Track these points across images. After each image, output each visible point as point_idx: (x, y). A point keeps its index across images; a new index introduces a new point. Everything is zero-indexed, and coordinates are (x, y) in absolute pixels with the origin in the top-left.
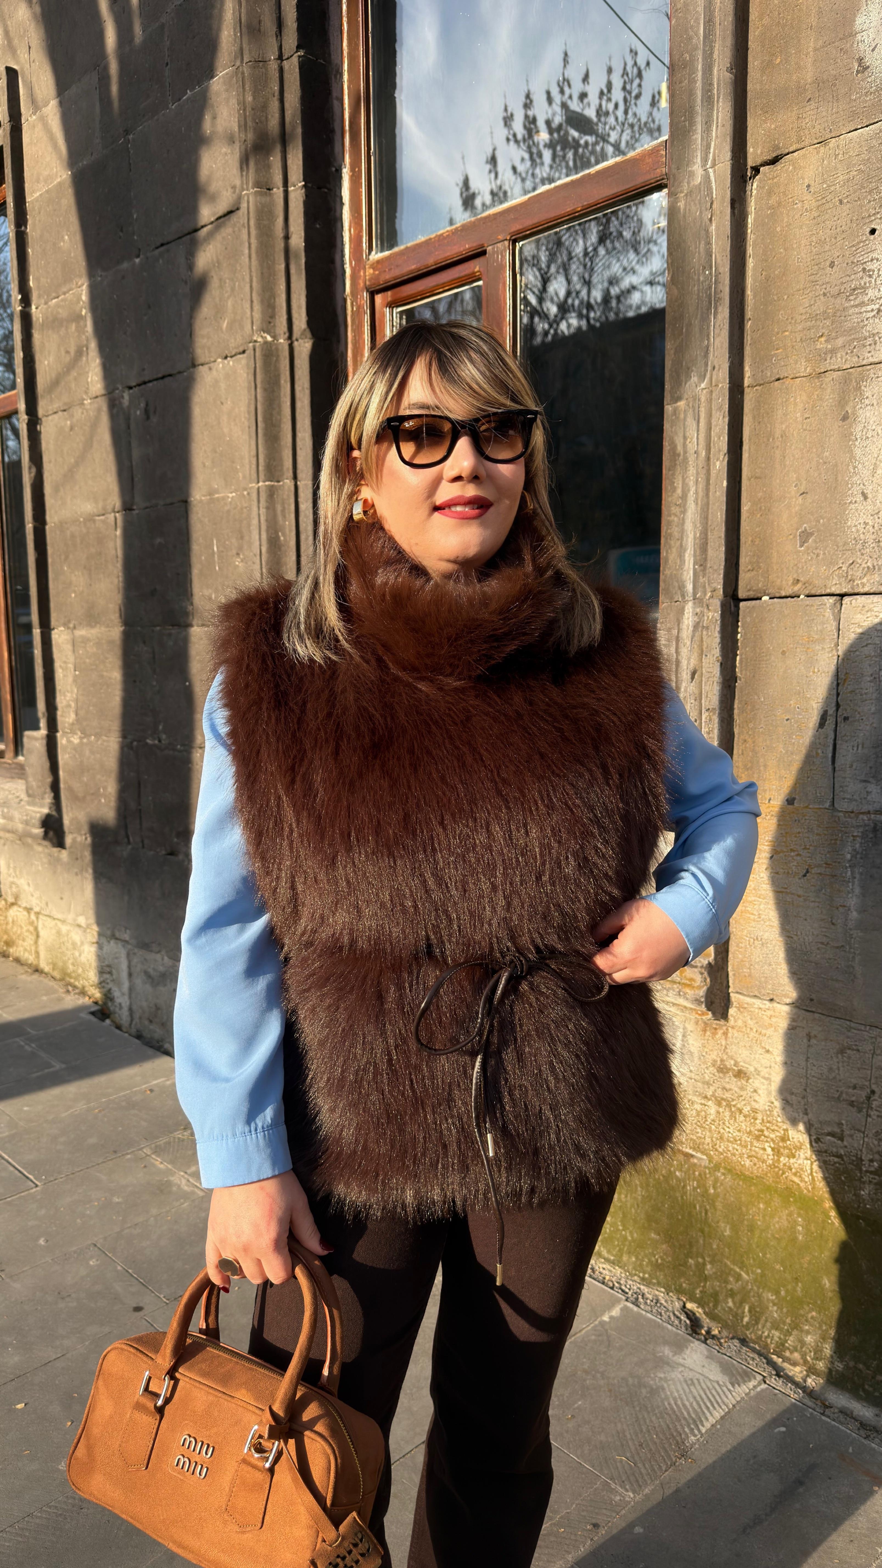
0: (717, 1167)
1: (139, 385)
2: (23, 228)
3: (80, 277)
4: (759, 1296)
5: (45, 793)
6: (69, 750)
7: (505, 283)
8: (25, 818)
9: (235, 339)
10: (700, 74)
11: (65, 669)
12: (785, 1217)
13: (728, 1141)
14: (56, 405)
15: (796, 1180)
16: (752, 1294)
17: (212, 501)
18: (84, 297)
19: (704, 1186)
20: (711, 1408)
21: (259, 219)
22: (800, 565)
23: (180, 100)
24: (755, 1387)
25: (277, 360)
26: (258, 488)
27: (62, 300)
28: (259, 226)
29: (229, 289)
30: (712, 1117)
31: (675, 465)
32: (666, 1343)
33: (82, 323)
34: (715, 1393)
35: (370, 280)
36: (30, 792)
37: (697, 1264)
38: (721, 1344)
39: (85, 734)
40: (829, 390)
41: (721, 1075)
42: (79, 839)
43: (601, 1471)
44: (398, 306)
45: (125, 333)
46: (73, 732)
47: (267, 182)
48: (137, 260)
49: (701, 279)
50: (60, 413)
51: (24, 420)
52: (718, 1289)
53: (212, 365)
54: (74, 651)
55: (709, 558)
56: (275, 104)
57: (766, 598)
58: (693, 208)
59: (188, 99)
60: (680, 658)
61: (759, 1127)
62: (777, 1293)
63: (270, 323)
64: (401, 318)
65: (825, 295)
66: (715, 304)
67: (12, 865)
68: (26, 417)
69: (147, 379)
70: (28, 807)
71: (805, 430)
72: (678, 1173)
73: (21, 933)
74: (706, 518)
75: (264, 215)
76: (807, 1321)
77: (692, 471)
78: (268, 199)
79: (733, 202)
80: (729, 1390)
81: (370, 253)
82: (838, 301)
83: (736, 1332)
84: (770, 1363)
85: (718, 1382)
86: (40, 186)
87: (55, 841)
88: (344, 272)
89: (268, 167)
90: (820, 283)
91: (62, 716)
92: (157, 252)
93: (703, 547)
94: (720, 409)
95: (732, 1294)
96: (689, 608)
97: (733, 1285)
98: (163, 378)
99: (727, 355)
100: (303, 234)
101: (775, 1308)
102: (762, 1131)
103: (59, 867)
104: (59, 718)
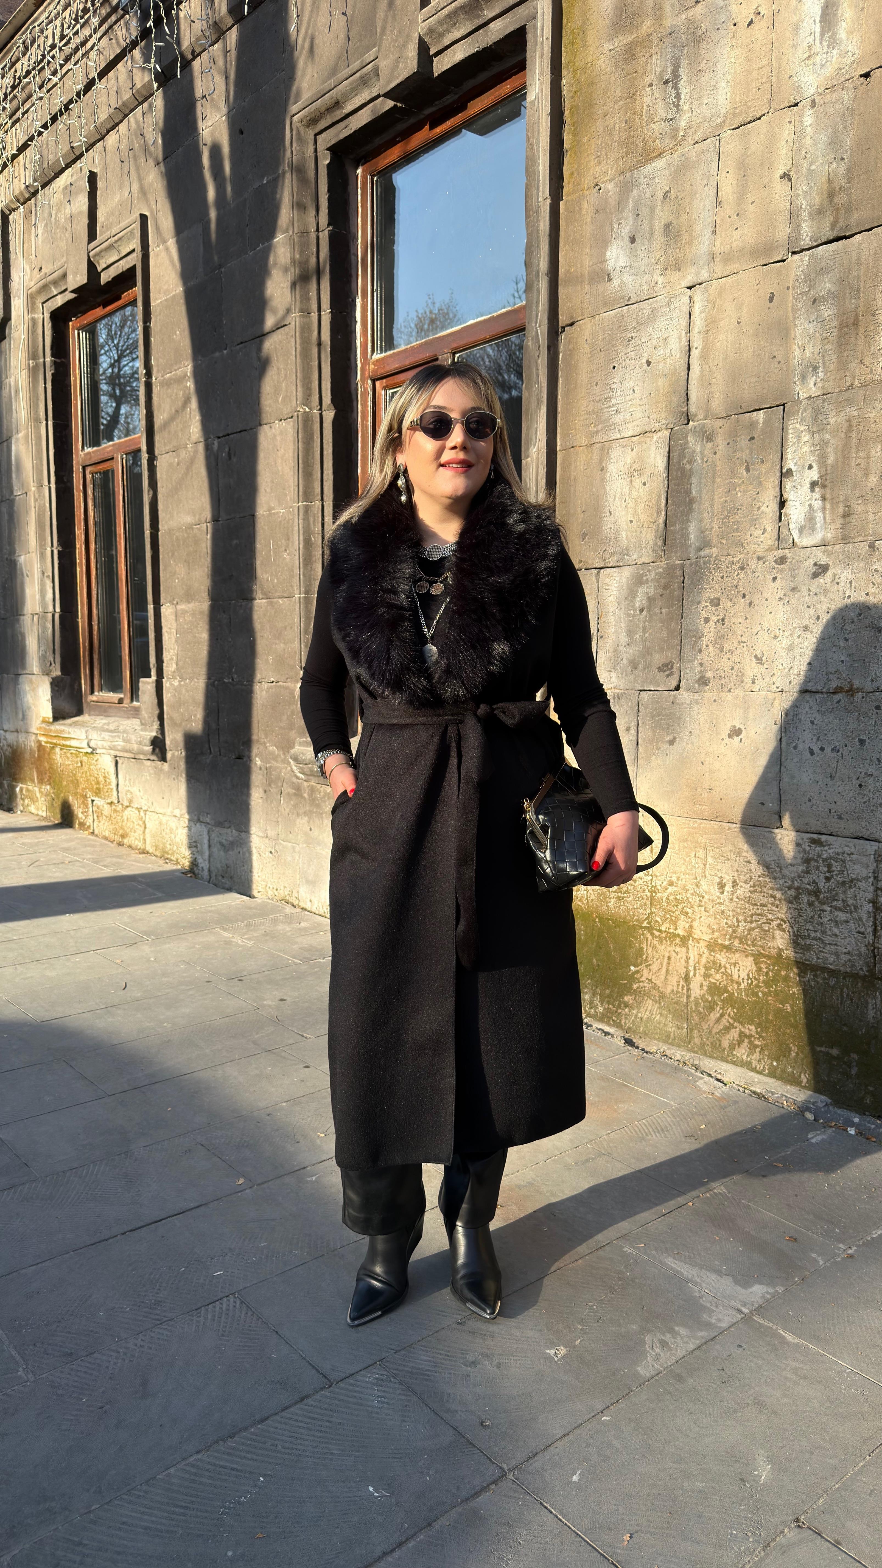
1: (225, 436)
2: (149, 324)
3: (187, 359)
5: (153, 722)
6: (171, 691)
8: (139, 741)
9: (286, 408)
11: (170, 633)
14: (168, 448)
17: (270, 514)
18: (190, 373)
21: (302, 333)
22: (582, 552)
23: (254, 249)
25: (313, 424)
26: (299, 507)
27: (174, 374)
28: (302, 337)
29: (284, 375)
33: (187, 392)
35: (372, 372)
36: (144, 722)
39: (183, 678)
40: (595, 454)
42: (176, 753)
45: (217, 400)
46: (174, 678)
47: (308, 309)
48: (225, 352)
49: (534, 389)
50: (170, 453)
51: (145, 457)
53: (271, 425)
54: (176, 620)
56: (314, 260)
59: (259, 249)
63: (308, 399)
65: (593, 401)
66: (541, 404)
67: (127, 778)
68: (147, 455)
69: (230, 432)
70: (141, 734)
71: (585, 475)
73: (133, 827)
75: (305, 329)
78: (308, 320)
79: (550, 346)
81: (373, 354)
82: (599, 404)
86: (161, 296)
87: (159, 756)
88: (357, 366)
89: (309, 299)
90: (591, 394)
91: (167, 666)
92: (238, 347)
94: (542, 463)
98: (240, 432)
99: (546, 433)
100: (329, 343)
103: (162, 775)
104: (164, 668)
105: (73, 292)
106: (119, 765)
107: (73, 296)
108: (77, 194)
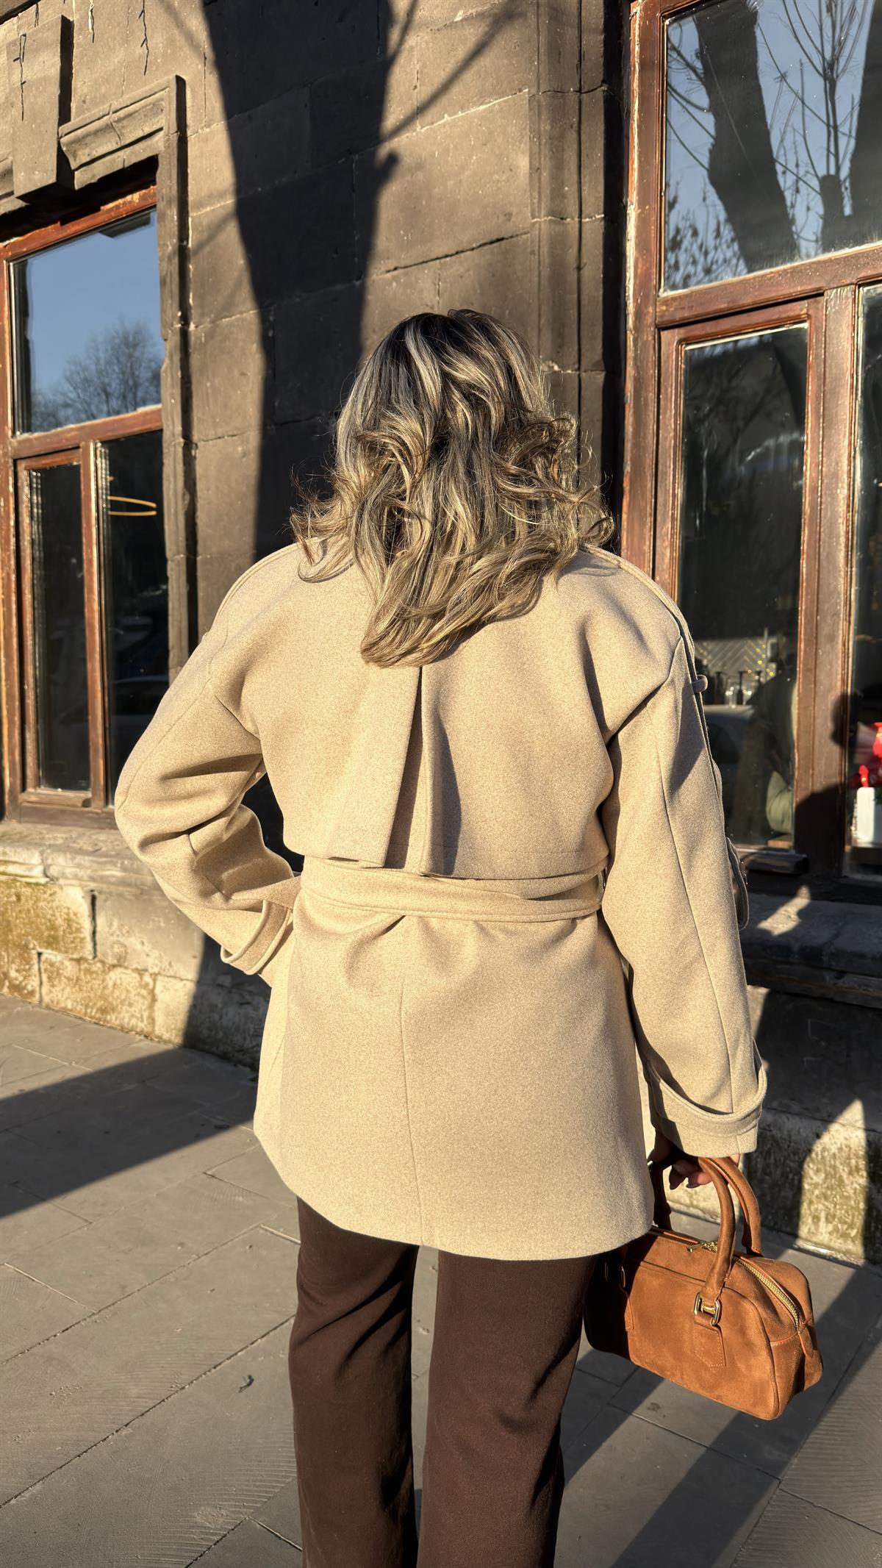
2: (185, 243)
18: (273, 318)
21: (553, 247)
23: (432, 124)
25: (564, 384)
27: (238, 320)
28: (552, 255)
35: (662, 316)
47: (561, 212)
51: (178, 443)
56: (572, 136)
59: (444, 125)
63: (559, 352)
64: (689, 356)
68: (182, 440)
73: (127, 997)
75: (556, 243)
78: (562, 226)
81: (658, 290)
88: (626, 309)
89: (563, 196)
100: (601, 266)
105: (20, 198)
106: (98, 903)
107: (21, 204)
108: (37, 51)
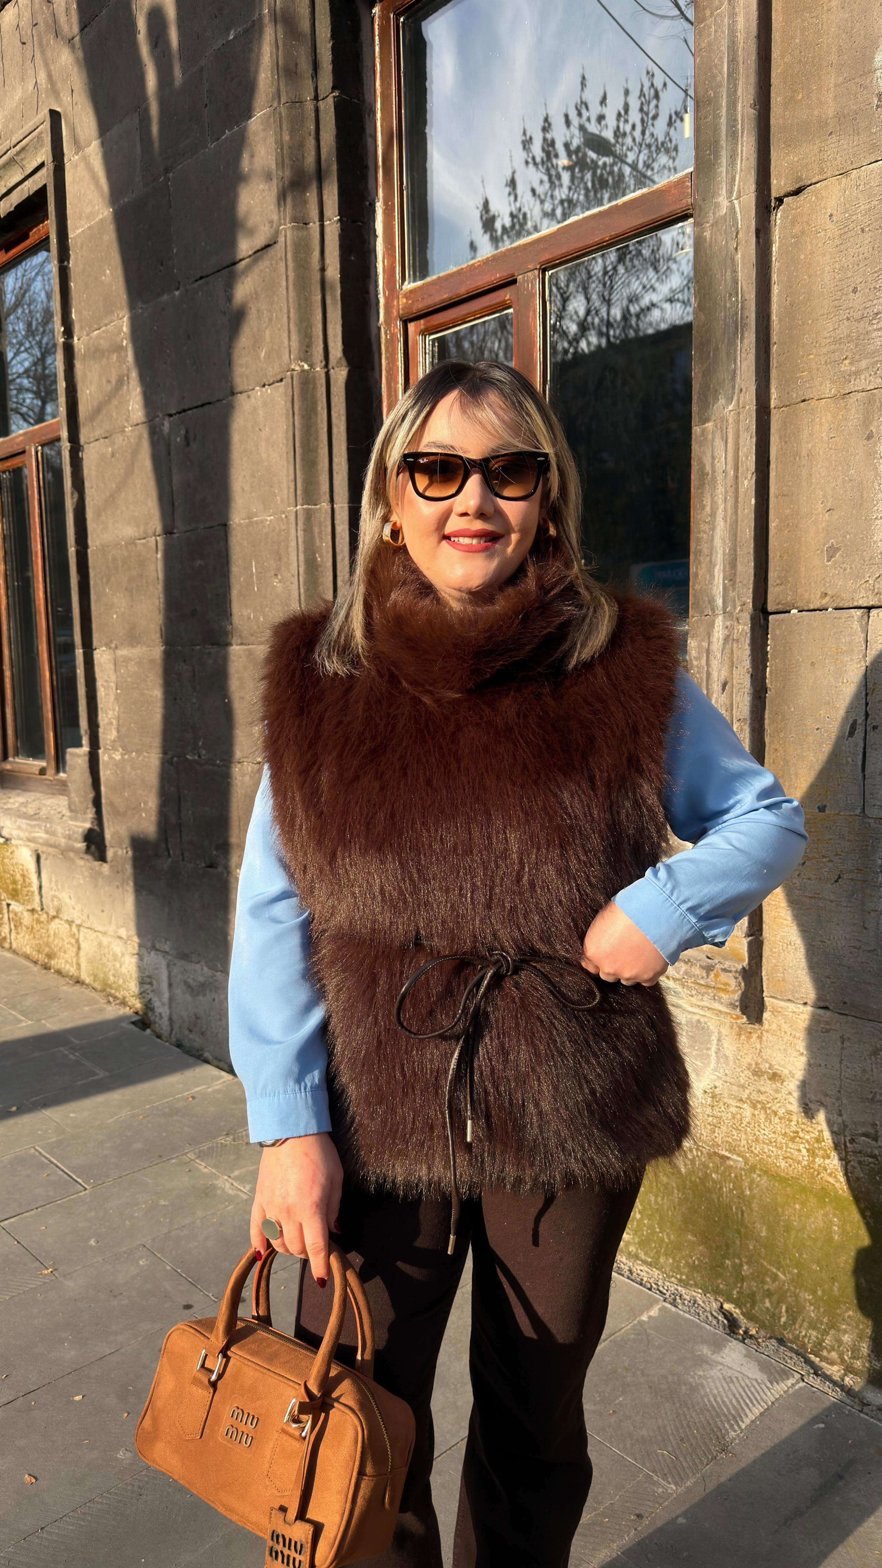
0: (753, 1169)
1: (179, 413)
2: (66, 263)
3: (122, 309)
4: (796, 1296)
5: (87, 808)
6: (111, 766)
7: (535, 311)
8: (67, 832)
9: (273, 367)
10: (724, 110)
11: (107, 688)
12: (820, 1218)
13: (764, 1143)
14: (98, 433)
15: (832, 1180)
16: (789, 1294)
17: (251, 524)
18: (125, 329)
19: (741, 1187)
20: (750, 1405)
21: (296, 252)
22: (828, 580)
23: (218, 139)
24: (793, 1385)
25: (314, 388)
26: (296, 511)
27: (104, 332)
28: (296, 259)
29: (267, 320)
30: (747, 1120)
31: (704, 483)
32: (704, 1342)
33: (123, 354)
34: (753, 1389)
35: (403, 309)
36: (73, 807)
37: (734, 1265)
38: (759, 1343)
39: (126, 750)
40: (853, 411)
41: (756, 1078)
42: (120, 852)
43: (643, 1464)
44: (430, 334)
45: (165, 363)
46: (115, 749)
47: (303, 217)
48: (177, 293)
49: (728, 305)
50: (102, 440)
51: (66, 447)
52: (755, 1289)
53: (250, 393)
54: (115, 670)
55: (738, 573)
56: (311, 143)
57: (794, 611)
58: (719, 238)
59: (226, 139)
60: (710, 670)
61: (794, 1128)
62: (814, 1292)
63: (307, 352)
64: (433, 346)
65: (848, 319)
66: (742, 329)
67: (53, 880)
68: (68, 444)
69: (186, 408)
70: (70, 822)
71: (831, 449)
72: (713, 1175)
73: (63, 945)
74: (735, 535)
75: (301, 248)
76: (843, 1320)
77: (720, 489)
78: (305, 233)
79: (758, 232)
80: (768, 1388)
81: (403, 283)
82: (862, 324)
83: (773, 1332)
84: (808, 1362)
85: (756, 1380)
86: (83, 222)
87: (96, 854)
88: (378, 302)
89: (305, 202)
90: (843, 308)
91: (104, 733)
92: (196, 284)
93: (732, 562)
94: (747, 429)
95: (769, 1294)
96: (719, 621)
97: (770, 1285)
98: (202, 405)
99: (754, 378)
100: (338, 266)
101: (812, 1308)
102: (797, 1132)
103: (100, 880)
104: (101, 735)
106: (42, 861)
